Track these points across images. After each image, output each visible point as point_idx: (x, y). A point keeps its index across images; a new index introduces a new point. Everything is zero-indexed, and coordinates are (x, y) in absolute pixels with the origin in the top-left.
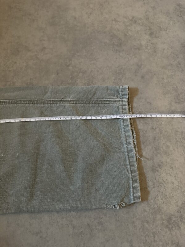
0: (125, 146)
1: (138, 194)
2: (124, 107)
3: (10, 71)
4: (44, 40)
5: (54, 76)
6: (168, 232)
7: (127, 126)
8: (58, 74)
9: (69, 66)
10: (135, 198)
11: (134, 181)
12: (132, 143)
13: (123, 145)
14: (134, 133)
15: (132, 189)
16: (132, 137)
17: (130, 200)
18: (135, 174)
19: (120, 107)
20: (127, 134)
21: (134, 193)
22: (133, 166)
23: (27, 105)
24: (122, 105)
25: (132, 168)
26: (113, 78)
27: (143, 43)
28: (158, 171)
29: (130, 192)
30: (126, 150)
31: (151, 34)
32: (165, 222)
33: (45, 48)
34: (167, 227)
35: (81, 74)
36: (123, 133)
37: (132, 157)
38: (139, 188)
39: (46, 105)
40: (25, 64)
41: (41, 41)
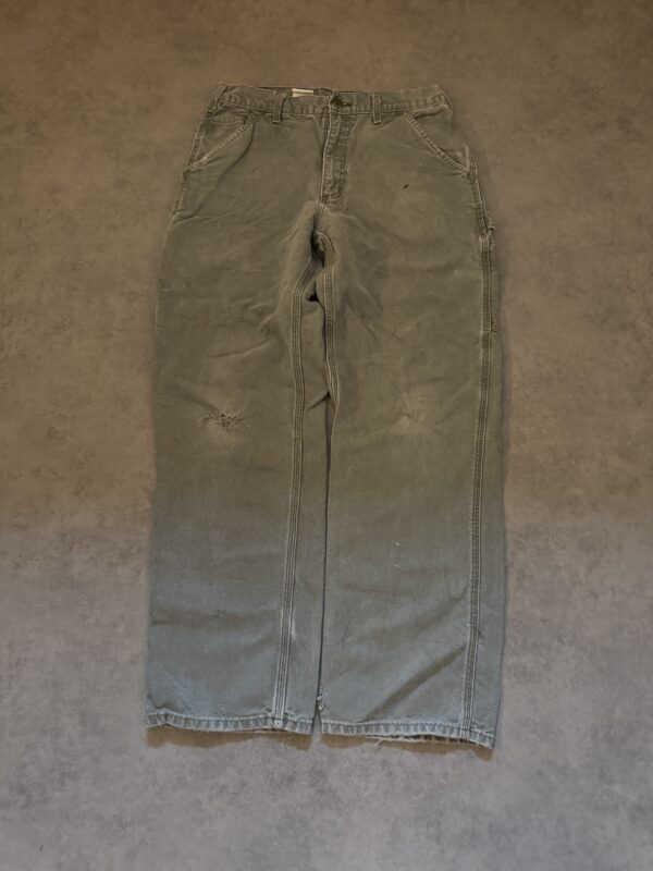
0: (395, 722)
1: (330, 731)
2: (455, 730)
3: (548, 540)
4: (614, 595)
5: (539, 613)
6: (307, 769)
7: (423, 729)
8: (543, 621)
9: (560, 640)
10: (326, 724)
11: (346, 728)
12: (398, 733)
13: (395, 718)
14: (414, 741)
15: (337, 723)
16: (407, 734)
17: (325, 717)
18: (355, 732)
19: (456, 725)
20: (412, 728)
21: (332, 725)
22: (366, 730)
23: (471, 577)
24: (459, 729)
25: (363, 728)
26: (537, 720)
27: (617, 789)
28: (383, 769)
29: (335, 719)
30: (389, 722)
31: (639, 808)
32: (318, 767)
33: (596, 598)
34: (313, 769)
35: (544, 661)
36: (414, 722)
37: (378, 729)
38: (337, 733)
39: (469, 606)
40: (561, 564)
41: (613, 589)
